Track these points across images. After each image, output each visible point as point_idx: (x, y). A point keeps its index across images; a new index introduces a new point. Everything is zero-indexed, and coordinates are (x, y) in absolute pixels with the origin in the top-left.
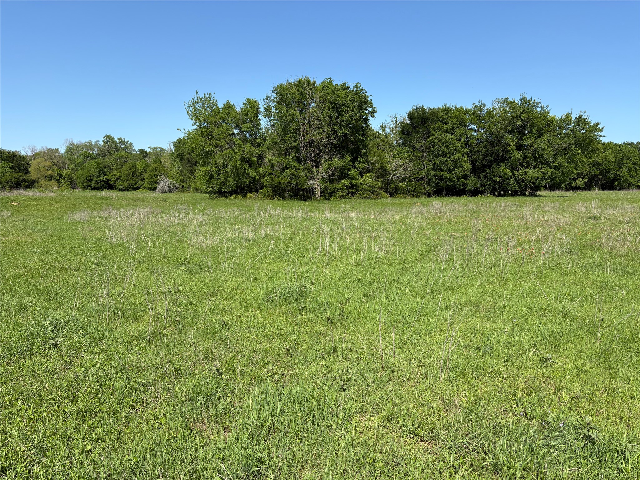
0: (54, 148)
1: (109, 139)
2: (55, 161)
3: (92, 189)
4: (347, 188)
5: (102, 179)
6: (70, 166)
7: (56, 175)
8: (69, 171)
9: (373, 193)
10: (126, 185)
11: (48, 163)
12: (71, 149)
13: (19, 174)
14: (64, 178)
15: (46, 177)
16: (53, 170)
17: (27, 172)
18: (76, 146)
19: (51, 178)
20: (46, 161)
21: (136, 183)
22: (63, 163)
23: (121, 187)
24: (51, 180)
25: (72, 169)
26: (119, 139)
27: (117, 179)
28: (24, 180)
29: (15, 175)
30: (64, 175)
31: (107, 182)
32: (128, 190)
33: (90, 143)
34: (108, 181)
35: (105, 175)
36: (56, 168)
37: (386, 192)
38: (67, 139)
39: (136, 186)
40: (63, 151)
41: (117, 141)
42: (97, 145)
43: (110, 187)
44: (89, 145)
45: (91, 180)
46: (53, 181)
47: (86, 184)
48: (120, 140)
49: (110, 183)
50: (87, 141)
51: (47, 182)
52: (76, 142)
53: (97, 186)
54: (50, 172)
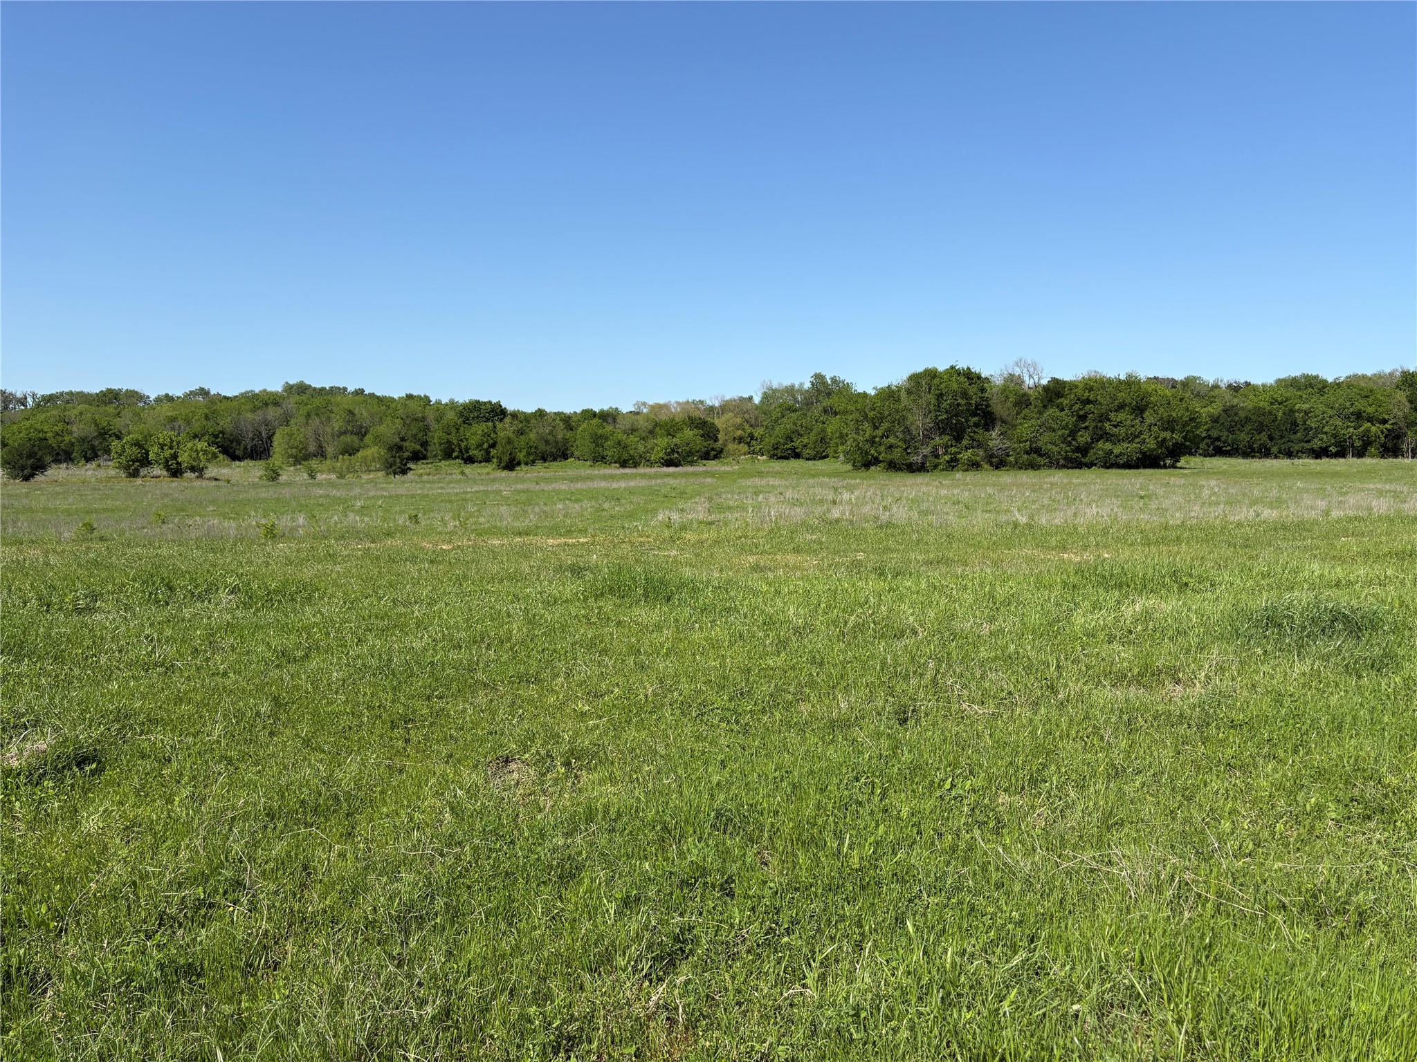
0: (746, 395)
1: (819, 377)
2: (747, 416)
3: (778, 458)
4: (948, 462)
5: (788, 446)
6: (765, 423)
7: (747, 435)
8: (763, 429)
9: (974, 466)
10: (813, 453)
11: (739, 420)
12: (770, 396)
13: (708, 442)
14: (756, 440)
15: (734, 438)
16: (743, 430)
17: (716, 440)
18: (775, 391)
19: (740, 440)
20: (736, 416)
21: (824, 451)
22: (756, 418)
23: (808, 456)
24: (740, 442)
25: (767, 427)
26: (832, 378)
27: (805, 446)
28: (713, 449)
29: (705, 444)
30: (756, 435)
31: (793, 449)
32: (815, 459)
33: (793, 387)
34: (795, 449)
35: (793, 442)
36: (747, 427)
37: (991, 465)
38: (764, 382)
39: (824, 454)
40: (757, 400)
41: (829, 382)
42: (800, 391)
43: (797, 456)
44: (790, 390)
45: (777, 448)
46: (742, 445)
47: (772, 452)
48: (834, 380)
49: (797, 450)
50: (789, 384)
51: (736, 446)
52: (775, 386)
53: (783, 455)
54: (739, 432)
